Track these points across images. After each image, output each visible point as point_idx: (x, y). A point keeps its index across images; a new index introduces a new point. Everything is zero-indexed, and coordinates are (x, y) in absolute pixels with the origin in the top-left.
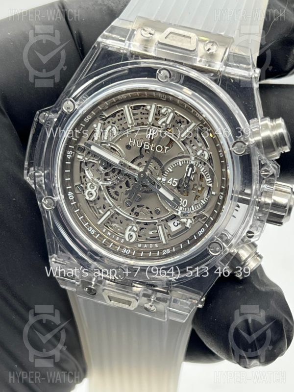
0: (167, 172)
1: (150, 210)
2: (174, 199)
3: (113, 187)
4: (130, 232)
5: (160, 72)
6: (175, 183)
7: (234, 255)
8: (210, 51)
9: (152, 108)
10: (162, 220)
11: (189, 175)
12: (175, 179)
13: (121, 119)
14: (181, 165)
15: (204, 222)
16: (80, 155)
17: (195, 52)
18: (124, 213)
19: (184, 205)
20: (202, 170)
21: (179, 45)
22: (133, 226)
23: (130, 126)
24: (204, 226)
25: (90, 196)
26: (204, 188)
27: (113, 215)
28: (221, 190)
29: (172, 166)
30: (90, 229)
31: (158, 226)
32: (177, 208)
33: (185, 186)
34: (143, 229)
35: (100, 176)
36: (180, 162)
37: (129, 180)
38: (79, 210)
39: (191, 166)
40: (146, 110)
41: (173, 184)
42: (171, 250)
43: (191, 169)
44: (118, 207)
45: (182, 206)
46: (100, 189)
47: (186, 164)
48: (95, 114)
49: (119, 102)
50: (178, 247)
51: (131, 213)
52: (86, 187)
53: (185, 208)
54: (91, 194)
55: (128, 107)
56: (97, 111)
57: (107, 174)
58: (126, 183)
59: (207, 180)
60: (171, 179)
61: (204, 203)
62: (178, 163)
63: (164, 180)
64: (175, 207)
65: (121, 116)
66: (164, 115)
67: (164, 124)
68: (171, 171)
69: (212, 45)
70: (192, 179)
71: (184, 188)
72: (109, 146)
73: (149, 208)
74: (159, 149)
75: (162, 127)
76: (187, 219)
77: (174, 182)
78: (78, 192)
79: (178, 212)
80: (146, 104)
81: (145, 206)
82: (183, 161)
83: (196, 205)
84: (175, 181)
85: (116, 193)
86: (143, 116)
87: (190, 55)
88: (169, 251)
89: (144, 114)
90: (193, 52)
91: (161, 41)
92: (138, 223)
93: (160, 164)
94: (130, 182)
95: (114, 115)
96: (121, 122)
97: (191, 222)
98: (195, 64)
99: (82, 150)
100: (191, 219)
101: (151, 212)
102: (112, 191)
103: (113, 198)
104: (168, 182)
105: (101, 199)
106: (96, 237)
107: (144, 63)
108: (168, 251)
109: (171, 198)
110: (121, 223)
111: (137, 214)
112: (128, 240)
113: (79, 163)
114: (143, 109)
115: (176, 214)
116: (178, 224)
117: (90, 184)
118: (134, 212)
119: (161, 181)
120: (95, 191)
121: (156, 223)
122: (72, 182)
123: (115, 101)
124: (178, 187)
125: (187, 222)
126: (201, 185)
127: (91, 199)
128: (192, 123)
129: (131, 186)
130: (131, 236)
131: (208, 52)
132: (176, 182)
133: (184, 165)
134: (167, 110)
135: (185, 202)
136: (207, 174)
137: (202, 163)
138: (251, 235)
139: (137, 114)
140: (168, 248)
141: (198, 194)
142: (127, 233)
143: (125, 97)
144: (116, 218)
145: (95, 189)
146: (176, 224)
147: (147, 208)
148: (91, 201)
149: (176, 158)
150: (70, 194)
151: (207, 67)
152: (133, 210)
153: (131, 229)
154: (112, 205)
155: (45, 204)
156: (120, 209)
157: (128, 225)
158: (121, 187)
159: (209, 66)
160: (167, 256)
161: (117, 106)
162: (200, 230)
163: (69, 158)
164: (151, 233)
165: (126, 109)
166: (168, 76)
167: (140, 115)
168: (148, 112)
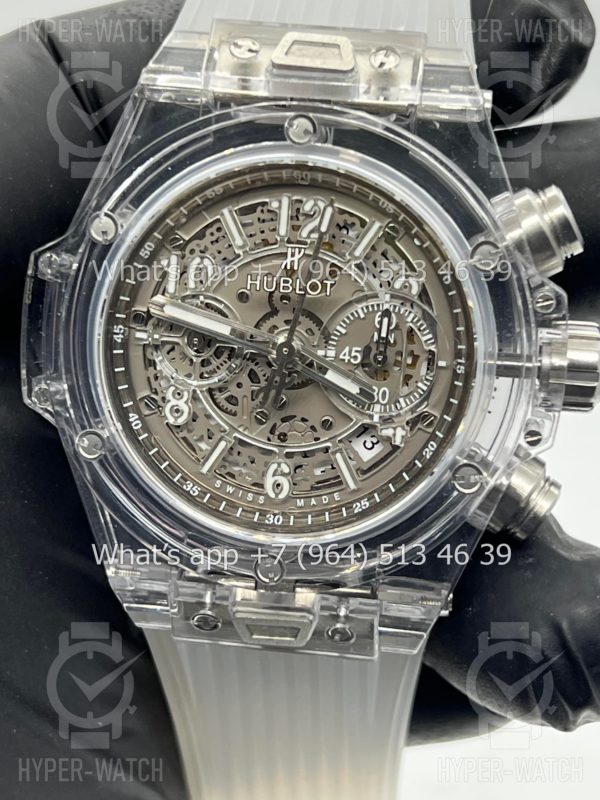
0: (336, 335)
1: (309, 424)
2: (361, 389)
3: (220, 390)
4: (276, 478)
5: (291, 125)
6: (355, 357)
7: (504, 489)
8: (385, 67)
9: (282, 204)
10: (340, 441)
11: (384, 335)
12: (354, 349)
13: (217, 241)
14: (362, 316)
15: (430, 430)
16: (139, 331)
17: (354, 73)
18: (256, 437)
19: (384, 399)
20: (409, 319)
21: (318, 63)
22: (279, 465)
23: (240, 252)
24: (433, 437)
25: (176, 415)
26: (418, 357)
27: (232, 448)
28: (458, 354)
29: (344, 322)
30: (188, 487)
31: (334, 453)
32: (369, 409)
33: (380, 358)
34: (300, 466)
35: (190, 369)
36: (360, 311)
37: (255, 368)
38: (156, 449)
39: (387, 313)
40: (269, 211)
41: (352, 360)
42: (371, 501)
43: (386, 320)
44: (241, 429)
45: (378, 402)
46: (195, 398)
47: (374, 312)
48: (161, 237)
49: (209, 203)
50: (383, 491)
51: (271, 436)
52: (164, 399)
53: (385, 405)
54: (177, 411)
55: (230, 212)
56: (164, 231)
57: (204, 363)
58: (249, 375)
59: (424, 339)
60: (347, 350)
61: (425, 388)
62: (357, 312)
63: (332, 353)
64: (363, 407)
65: (217, 235)
66: (309, 216)
67: (315, 236)
68: (344, 331)
69: (386, 55)
70: (392, 341)
71: (379, 362)
72: (202, 302)
73: (307, 421)
74: (314, 287)
75: (309, 241)
76: (395, 429)
77: (353, 354)
78: (147, 412)
79: (371, 417)
80: (267, 200)
81: (299, 418)
82: (367, 307)
83: (411, 393)
84: (356, 351)
85: (231, 400)
86: (265, 226)
87: (343, 81)
88: (368, 504)
89: (264, 221)
90: (350, 75)
91: (277, 62)
92: (289, 455)
93: (319, 323)
94: (257, 369)
95: (200, 236)
96: (217, 246)
97: (404, 433)
98: (356, 100)
99: (144, 319)
100: (403, 429)
101: (313, 428)
102: (221, 397)
103: (225, 411)
104: (341, 357)
105: (201, 419)
106: (205, 501)
107: (244, 115)
108: (365, 504)
109: (354, 389)
110: (252, 462)
111: (283, 437)
112: (272, 495)
113: (141, 348)
114: (262, 211)
115: (367, 421)
116: (373, 444)
117: (172, 388)
118: (277, 433)
119: (325, 356)
120: (186, 402)
121: (329, 447)
122: (131, 392)
123: (200, 202)
124: (363, 364)
125: (394, 435)
126: (412, 351)
127: (181, 421)
128: (374, 222)
129: (262, 379)
130: (278, 485)
131: (381, 70)
132: (358, 355)
133: (370, 314)
134: (315, 205)
135: (384, 393)
136: (422, 325)
137: (408, 304)
138: (535, 438)
139: (252, 224)
140: (363, 498)
141: (409, 372)
142: (269, 482)
143: (222, 191)
144: (239, 453)
145: (185, 399)
146: (369, 445)
147: (304, 420)
148: (178, 427)
149: (350, 303)
150: (133, 417)
151: (381, 101)
152: (272, 432)
153: (276, 471)
154: (227, 428)
155: (83, 447)
156: (246, 433)
157: (267, 465)
158: (239, 385)
159: (385, 99)
160: (364, 514)
161: (204, 213)
162: (425, 446)
163: (119, 341)
164: (318, 472)
165: (227, 215)
166: (311, 129)
167: (258, 226)
168: (274, 215)
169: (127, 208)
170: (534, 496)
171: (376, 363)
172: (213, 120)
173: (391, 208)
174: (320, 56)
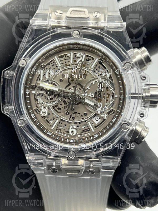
0: (87, 90)
2: (95, 104)
3: (56, 106)
4: (72, 129)
5: (73, 33)
6: (93, 96)
8: (97, 16)
9: (71, 54)
10: (89, 119)
11: (100, 89)
13: (53, 65)
14: (94, 84)
15: (114, 114)
16: (33, 91)
17: (89, 18)
18: (66, 118)
19: (101, 107)
20: (107, 84)
21: (79, 16)
22: (73, 126)
23: (60, 68)
24: (115, 116)
25: (44, 114)
26: (109, 95)
27: (59, 122)
28: (120, 93)
29: (89, 86)
30: (48, 133)
31: (88, 122)
32: (97, 109)
33: (99, 95)
34: (79, 126)
35: (47, 101)
36: (93, 83)
37: (65, 100)
38: (39, 123)
39: (101, 83)
40: (67, 57)
41: (92, 96)
42: (99, 134)
43: (101, 85)
44: (62, 117)
45: (99, 107)
46: (49, 109)
47: (97, 83)
48: (38, 65)
49: (51, 55)
50: (102, 132)
51: (70, 118)
52: (40, 109)
53: (101, 108)
54: (44, 112)
55: (57, 57)
56: (39, 63)
57: (51, 99)
58: (63, 102)
59: (111, 90)
60: (90, 94)
61: (112, 103)
62: (92, 83)
63: (86, 95)
64: (95, 109)
65: (53, 64)
66: (78, 58)
67: (81, 63)
68: (89, 88)
69: (97, 13)
70: (102, 91)
71: (99, 96)
72: (50, 82)
73: (80, 113)
75: (78, 64)
76: (104, 114)
77: (92, 95)
78: (36, 113)
79: (98, 112)
80: (67, 54)
81: (78, 113)
82: (95, 82)
83: (107, 105)
84: (93, 94)
85: (59, 109)
86: (66, 61)
87: (86, 20)
88: (98, 135)
89: (66, 59)
90: (88, 19)
91: (68, 16)
92: (75, 123)
93: (82, 87)
94: (66, 100)
95: (49, 64)
96: (53, 67)
97: (107, 116)
98: (89, 26)
99: (34, 88)
100: (107, 114)
101: (82, 115)
102: (56, 108)
103: (57, 112)
104: (89, 95)
105: (51, 114)
106: (53, 137)
107: (59, 31)
108: (97, 135)
109: (93, 104)
110: (65, 126)
111: (74, 118)
112: (71, 134)
113: (34, 96)
114: (65, 57)
115: (97, 113)
117: (43, 106)
118: (72, 117)
119: (84, 95)
120: (47, 110)
121: (86, 120)
122: (31, 108)
123: (49, 55)
124: (95, 97)
125: (104, 116)
126: (108, 93)
127: (45, 115)
128: (96, 58)
129: (67, 103)
130: (73, 131)
131: (96, 17)
132: (93, 95)
134: (80, 54)
135: (101, 105)
136: (110, 86)
137: (106, 80)
138: (143, 115)
139: (63, 60)
140: (96, 134)
141: (107, 99)
142: (70, 131)
143: (54, 51)
144: (62, 123)
145: (46, 109)
146: (97, 119)
147: (79, 113)
148: (45, 117)
149: (90, 81)
150: (32, 115)
151: (96, 26)
152: (71, 117)
153: (72, 128)
154: (58, 116)
155: (19, 124)
156: (63, 117)
157: (70, 126)
158: (61, 105)
159: (97, 25)
160: (97, 138)
161: (50, 58)
162: (113, 119)
163: (28, 94)
164: (83, 127)
165: (56, 58)
166: (79, 34)
167: (64, 61)
168: (69, 58)
169: (27, 58)
170: (142, 132)
171: (98, 97)
172: (51, 33)
173: (101, 54)
174: (79, 14)
